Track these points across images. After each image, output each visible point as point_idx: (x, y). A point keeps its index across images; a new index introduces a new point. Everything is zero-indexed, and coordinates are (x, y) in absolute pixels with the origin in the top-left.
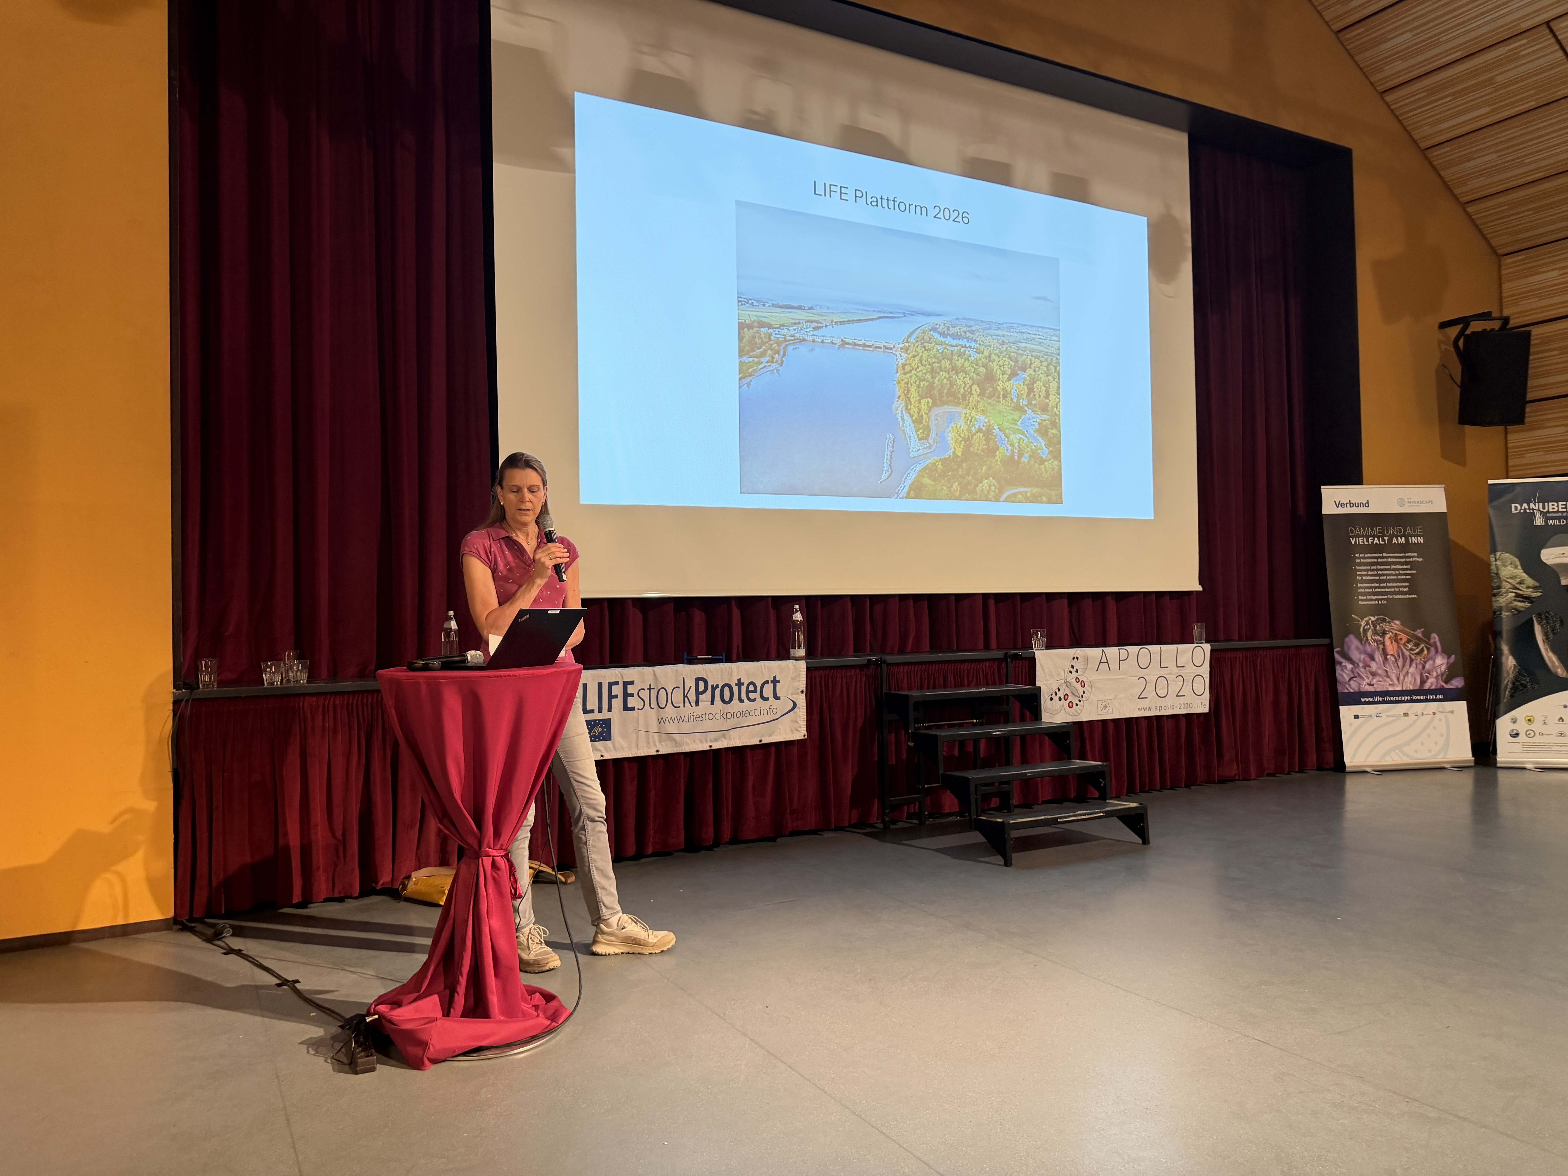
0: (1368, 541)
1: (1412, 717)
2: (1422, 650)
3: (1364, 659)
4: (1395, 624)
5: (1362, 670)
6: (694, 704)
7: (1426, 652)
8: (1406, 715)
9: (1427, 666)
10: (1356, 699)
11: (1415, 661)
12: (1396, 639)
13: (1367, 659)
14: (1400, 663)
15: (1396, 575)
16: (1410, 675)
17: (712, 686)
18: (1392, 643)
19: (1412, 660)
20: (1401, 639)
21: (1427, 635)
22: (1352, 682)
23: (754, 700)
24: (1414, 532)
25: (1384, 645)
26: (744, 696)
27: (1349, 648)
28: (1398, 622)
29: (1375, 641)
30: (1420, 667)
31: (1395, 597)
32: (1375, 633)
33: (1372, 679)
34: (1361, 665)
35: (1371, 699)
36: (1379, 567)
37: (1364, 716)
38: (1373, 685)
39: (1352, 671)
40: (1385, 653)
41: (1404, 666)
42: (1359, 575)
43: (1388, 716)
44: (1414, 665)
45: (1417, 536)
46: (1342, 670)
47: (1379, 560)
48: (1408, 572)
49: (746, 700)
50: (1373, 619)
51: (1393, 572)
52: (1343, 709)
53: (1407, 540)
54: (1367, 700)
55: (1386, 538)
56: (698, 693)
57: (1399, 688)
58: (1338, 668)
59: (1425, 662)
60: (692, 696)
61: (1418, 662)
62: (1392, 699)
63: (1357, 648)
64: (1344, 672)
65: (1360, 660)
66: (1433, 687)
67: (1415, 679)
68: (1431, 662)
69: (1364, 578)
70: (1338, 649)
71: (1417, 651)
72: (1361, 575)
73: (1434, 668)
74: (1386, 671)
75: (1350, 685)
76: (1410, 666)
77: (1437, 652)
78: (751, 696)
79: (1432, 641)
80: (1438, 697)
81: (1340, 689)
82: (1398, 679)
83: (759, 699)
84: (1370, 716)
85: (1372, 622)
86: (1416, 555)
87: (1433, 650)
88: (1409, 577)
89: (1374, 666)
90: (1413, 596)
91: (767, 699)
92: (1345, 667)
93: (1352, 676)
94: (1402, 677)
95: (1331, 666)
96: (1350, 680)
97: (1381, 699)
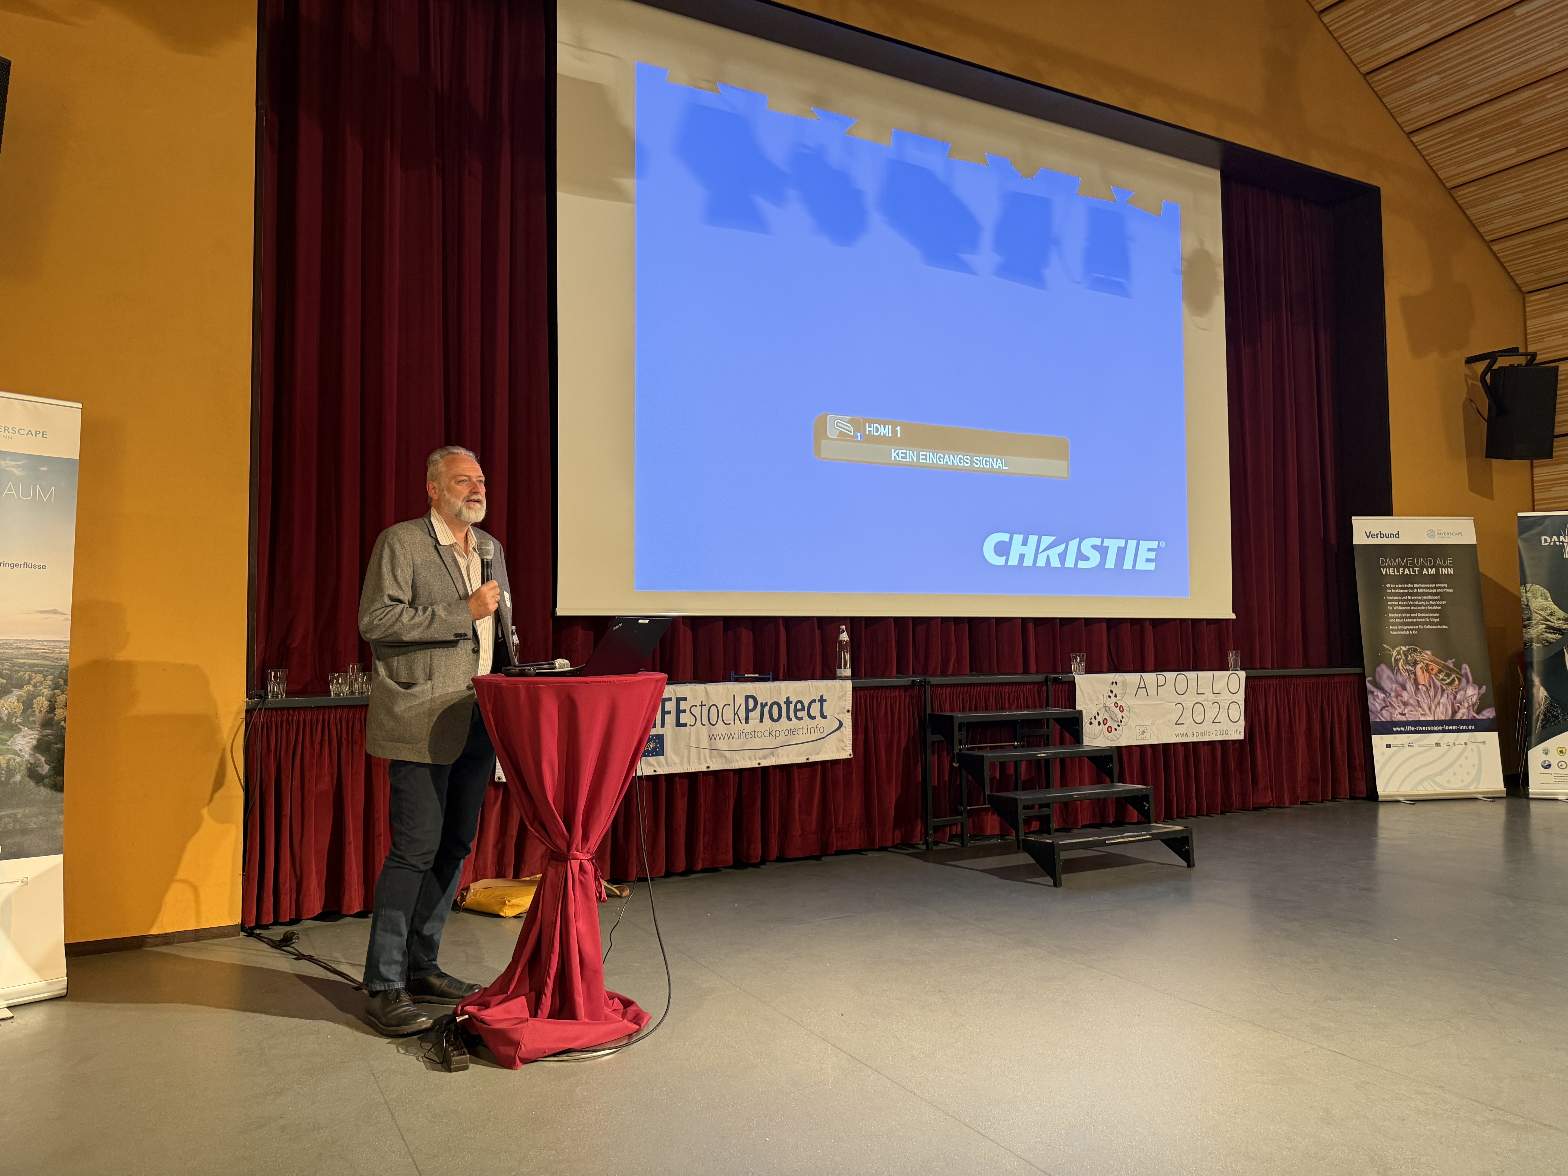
0: (1398, 572)
1: (1444, 748)
2: (1453, 681)
3: (1396, 689)
4: (1426, 654)
5: (1394, 699)
6: (743, 722)
7: (1457, 682)
8: (1438, 744)
9: (1458, 697)
10: (1388, 728)
11: (1446, 691)
12: (1427, 669)
13: (1399, 689)
14: (1432, 693)
15: (1426, 605)
16: (1441, 705)
17: (762, 704)
18: (1423, 673)
19: (1443, 691)
20: (1432, 669)
21: (1458, 665)
22: (1384, 712)
23: (801, 719)
24: (1445, 563)
25: (1415, 675)
26: (792, 715)
27: (1380, 678)
28: (1429, 652)
29: (1407, 670)
30: (1452, 697)
31: (1426, 627)
32: (1407, 662)
33: (1404, 709)
34: (1393, 694)
35: (1403, 729)
36: (1410, 598)
37: (1396, 746)
38: (1405, 715)
39: (1384, 700)
40: (1416, 683)
41: (1435, 696)
42: (1390, 605)
43: (1420, 746)
44: (1445, 695)
45: (1448, 567)
46: (1374, 699)
47: (1410, 591)
48: (1439, 603)
49: (794, 719)
50: (1404, 648)
51: (1424, 603)
52: (1375, 739)
53: (1438, 571)
54: (1399, 729)
55: (1417, 569)
56: (748, 711)
57: (1431, 718)
58: (1370, 697)
59: (1457, 693)
60: (742, 713)
61: (1450, 692)
62: (1424, 728)
63: (1389, 678)
64: (1375, 702)
65: (1391, 690)
66: (1465, 718)
67: (1447, 709)
68: (1462, 692)
69: (1395, 608)
70: (1370, 678)
71: (1448, 681)
72: (1392, 606)
73: (1466, 698)
74: (1418, 701)
75: (1382, 715)
76: (1441, 697)
77: (1468, 682)
78: (799, 714)
79: (1463, 671)
80: (1470, 727)
81: (1372, 718)
82: (1430, 709)
83: (806, 718)
84: (1403, 745)
85: (1404, 652)
86: (1446, 586)
87: (1464, 680)
88: (1440, 608)
89: (1405, 696)
90: (1444, 627)
91: (814, 718)
92: (1377, 696)
93: (1384, 705)
94: (1433, 707)
95: (1363, 695)
96: (1381, 710)
97: (1413, 729)
